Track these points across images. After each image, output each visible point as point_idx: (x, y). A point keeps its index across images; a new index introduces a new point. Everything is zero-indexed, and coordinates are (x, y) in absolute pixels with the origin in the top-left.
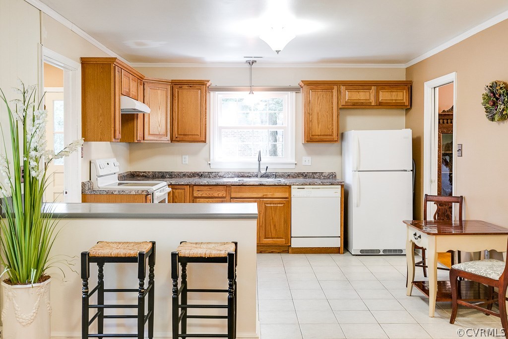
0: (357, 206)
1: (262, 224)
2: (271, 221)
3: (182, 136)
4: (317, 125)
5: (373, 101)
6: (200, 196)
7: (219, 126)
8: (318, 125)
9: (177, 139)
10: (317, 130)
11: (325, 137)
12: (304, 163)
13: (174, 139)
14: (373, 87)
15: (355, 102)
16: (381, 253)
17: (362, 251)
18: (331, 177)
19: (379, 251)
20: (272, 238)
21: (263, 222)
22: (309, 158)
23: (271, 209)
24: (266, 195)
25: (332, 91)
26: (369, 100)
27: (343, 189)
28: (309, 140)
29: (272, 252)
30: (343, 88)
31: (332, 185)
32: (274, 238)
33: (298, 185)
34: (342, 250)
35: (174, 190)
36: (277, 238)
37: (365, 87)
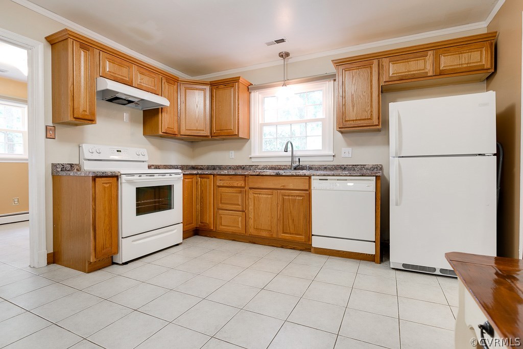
0: (397, 205)
1: (280, 217)
2: (289, 215)
3: (219, 131)
4: (351, 109)
5: (429, 69)
6: (222, 185)
7: (260, 122)
8: (353, 109)
9: (215, 135)
10: (352, 115)
11: (362, 121)
12: (343, 155)
13: (212, 135)
14: (430, 53)
15: (402, 76)
16: (438, 272)
17: (404, 265)
18: (375, 169)
19: (434, 269)
20: (290, 234)
21: (280, 215)
22: (350, 149)
23: (290, 202)
24: (284, 186)
25: (371, 67)
26: (423, 69)
27: (379, 182)
28: (342, 126)
29: (294, 249)
30: (385, 61)
31: (362, 176)
32: (293, 234)
33: (318, 176)
34: (378, 258)
35: (201, 179)
36: (296, 234)
37: (418, 54)
